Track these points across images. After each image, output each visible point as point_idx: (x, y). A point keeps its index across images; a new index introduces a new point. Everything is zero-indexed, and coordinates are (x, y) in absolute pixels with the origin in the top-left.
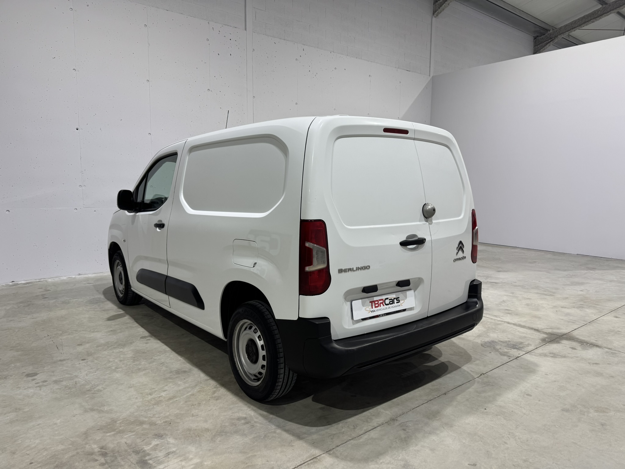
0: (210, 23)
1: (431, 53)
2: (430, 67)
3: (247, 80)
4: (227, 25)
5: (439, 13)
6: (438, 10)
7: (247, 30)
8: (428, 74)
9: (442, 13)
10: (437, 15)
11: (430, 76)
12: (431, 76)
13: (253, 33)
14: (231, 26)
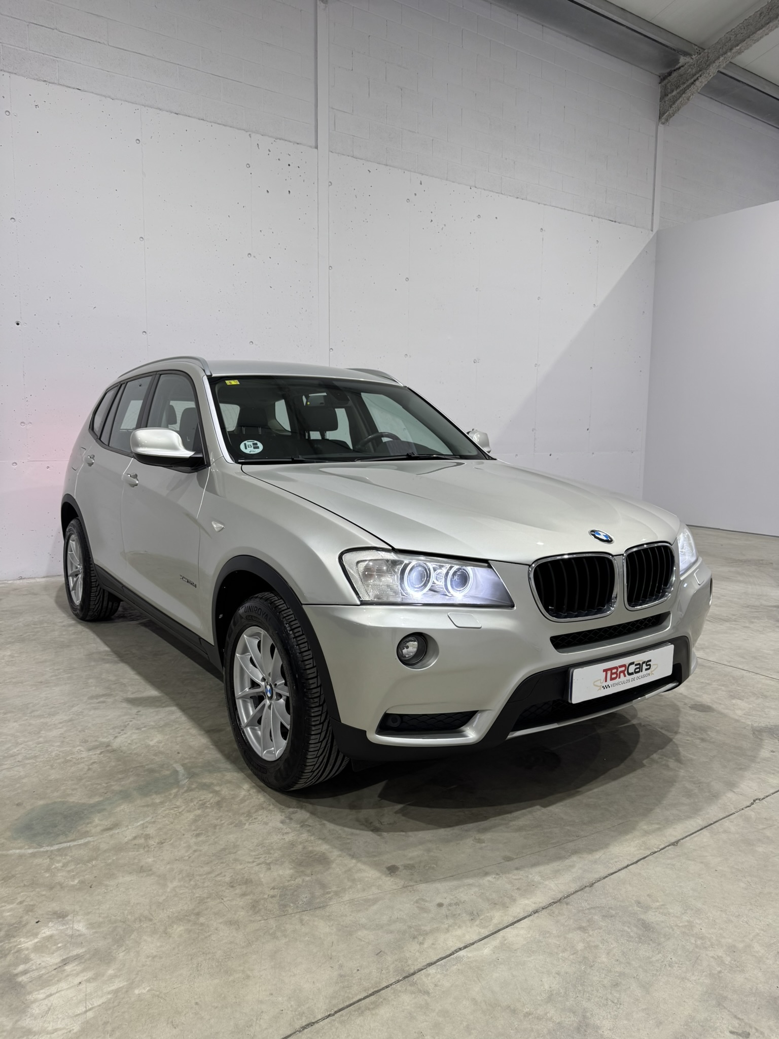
0: (252, 135)
1: (654, 189)
2: (653, 214)
3: (318, 238)
4: (283, 140)
5: (670, 116)
6: (668, 110)
7: (318, 148)
8: (650, 228)
9: (676, 115)
10: (667, 120)
11: (652, 231)
12: (655, 230)
13: (330, 153)
14: (290, 142)
